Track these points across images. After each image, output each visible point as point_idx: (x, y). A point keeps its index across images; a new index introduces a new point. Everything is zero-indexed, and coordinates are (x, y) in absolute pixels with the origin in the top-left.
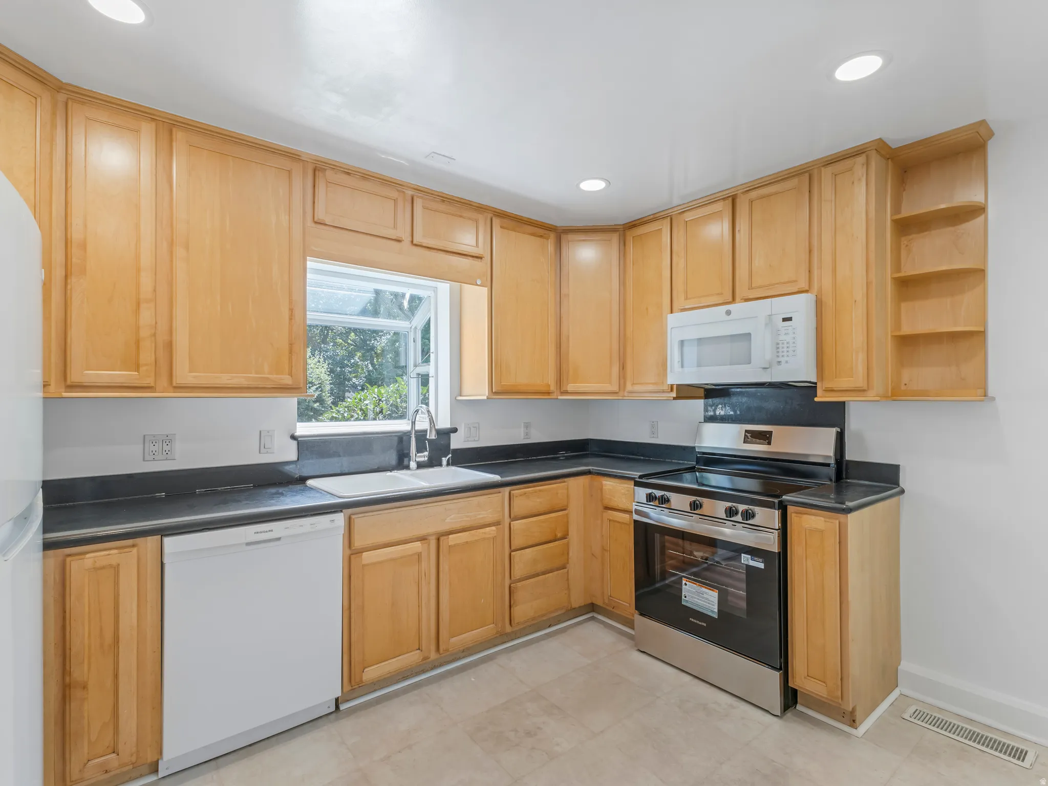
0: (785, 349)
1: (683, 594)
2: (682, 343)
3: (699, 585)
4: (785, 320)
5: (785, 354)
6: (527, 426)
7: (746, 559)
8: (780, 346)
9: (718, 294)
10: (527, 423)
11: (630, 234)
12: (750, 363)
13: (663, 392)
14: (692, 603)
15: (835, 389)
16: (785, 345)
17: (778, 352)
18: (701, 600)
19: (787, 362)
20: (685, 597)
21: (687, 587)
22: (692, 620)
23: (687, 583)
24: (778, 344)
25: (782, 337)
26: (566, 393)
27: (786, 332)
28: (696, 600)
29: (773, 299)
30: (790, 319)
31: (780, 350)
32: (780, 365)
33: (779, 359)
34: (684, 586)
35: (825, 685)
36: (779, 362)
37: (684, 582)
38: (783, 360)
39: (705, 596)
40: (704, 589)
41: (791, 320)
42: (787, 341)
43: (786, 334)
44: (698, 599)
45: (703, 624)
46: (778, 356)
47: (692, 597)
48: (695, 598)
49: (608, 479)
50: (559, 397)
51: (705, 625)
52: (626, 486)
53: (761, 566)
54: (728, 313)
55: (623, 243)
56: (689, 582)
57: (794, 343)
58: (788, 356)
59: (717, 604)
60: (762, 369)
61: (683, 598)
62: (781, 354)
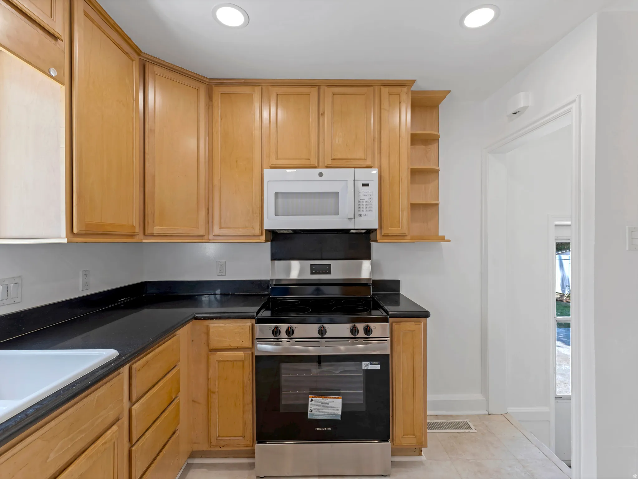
0: (364, 206)
1: (309, 409)
2: (276, 194)
3: (325, 397)
4: (364, 185)
5: (364, 209)
6: (86, 274)
7: (366, 365)
8: (361, 203)
9: (306, 159)
10: (86, 271)
11: (218, 91)
12: (338, 214)
13: (254, 236)
14: (318, 415)
15: (390, 235)
16: (365, 203)
17: (359, 208)
18: (326, 409)
19: (365, 215)
20: (311, 411)
21: (313, 402)
22: (318, 429)
23: (313, 399)
24: (359, 202)
25: (362, 197)
26: (152, 235)
27: (365, 194)
28: (321, 411)
29: (356, 169)
30: (367, 185)
31: (361, 206)
32: (361, 217)
33: (360, 213)
34: (310, 403)
35: (415, 437)
36: (360, 215)
37: (310, 399)
38: (363, 213)
39: (330, 404)
40: (329, 400)
41: (369, 186)
42: (366, 200)
43: (365, 195)
44: (324, 409)
45: (328, 429)
46: (359, 211)
47: (318, 409)
48: (321, 409)
49: (215, 321)
50: (144, 241)
51: (330, 429)
52: (240, 324)
53: (378, 367)
54: (321, 175)
55: (210, 97)
56: (315, 397)
57: (370, 202)
58: (366, 211)
59: (341, 408)
60: (348, 220)
61: (309, 412)
62: (361, 209)
